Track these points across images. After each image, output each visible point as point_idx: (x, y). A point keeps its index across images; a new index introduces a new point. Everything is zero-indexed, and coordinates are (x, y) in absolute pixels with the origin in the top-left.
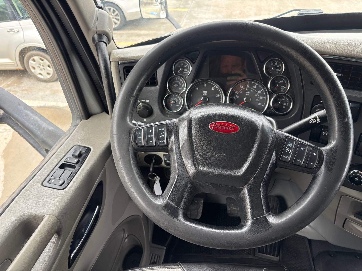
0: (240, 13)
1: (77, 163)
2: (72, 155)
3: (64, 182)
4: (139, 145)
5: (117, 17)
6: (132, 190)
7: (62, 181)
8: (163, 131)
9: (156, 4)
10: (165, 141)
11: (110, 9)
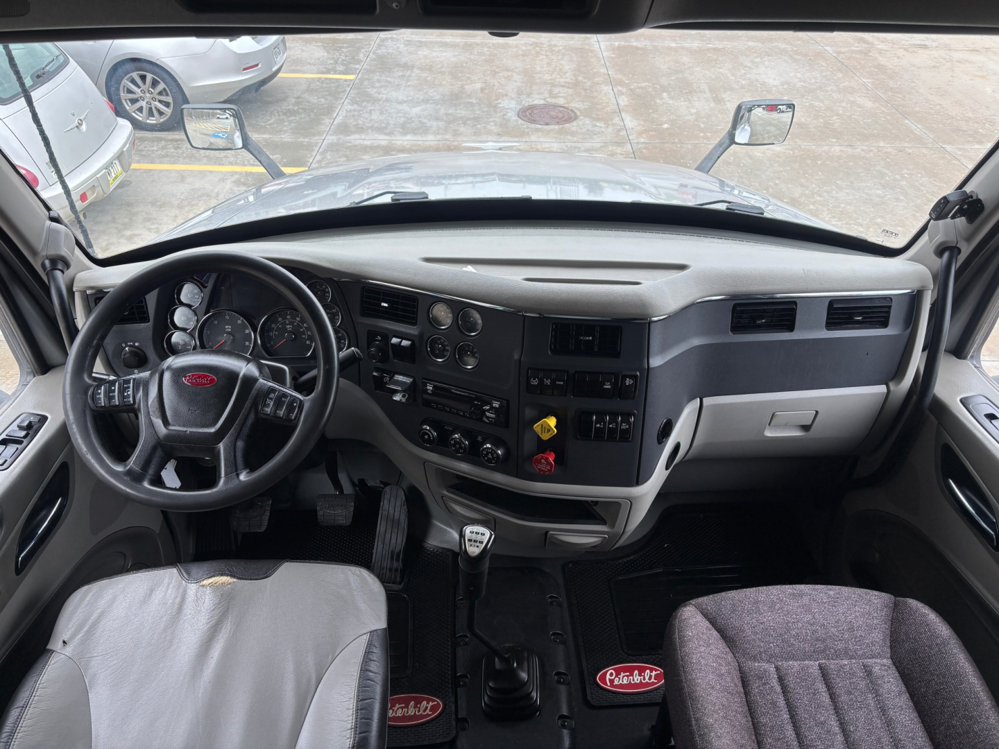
0: (482, 90)
1: (25, 437)
2: (18, 426)
3: (6, 461)
4: (99, 405)
5: (163, 98)
6: (89, 457)
7: (3, 461)
8: (129, 387)
9: (224, 117)
10: (131, 399)
11: (143, 78)
